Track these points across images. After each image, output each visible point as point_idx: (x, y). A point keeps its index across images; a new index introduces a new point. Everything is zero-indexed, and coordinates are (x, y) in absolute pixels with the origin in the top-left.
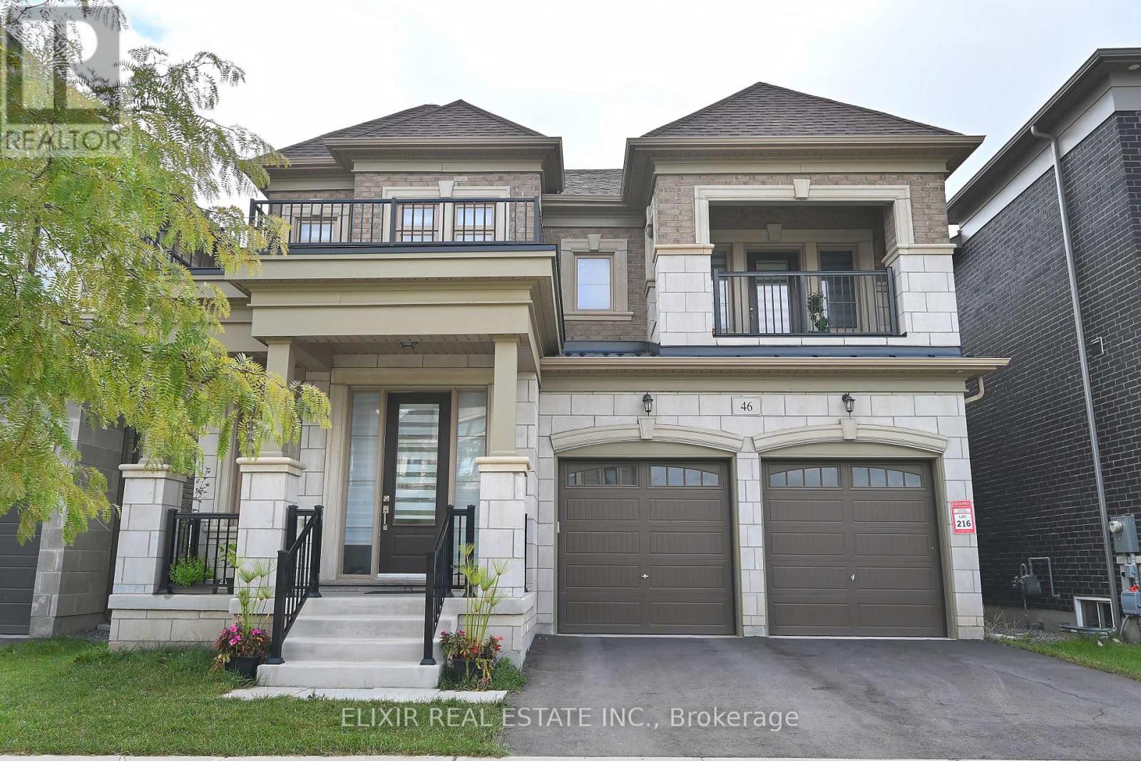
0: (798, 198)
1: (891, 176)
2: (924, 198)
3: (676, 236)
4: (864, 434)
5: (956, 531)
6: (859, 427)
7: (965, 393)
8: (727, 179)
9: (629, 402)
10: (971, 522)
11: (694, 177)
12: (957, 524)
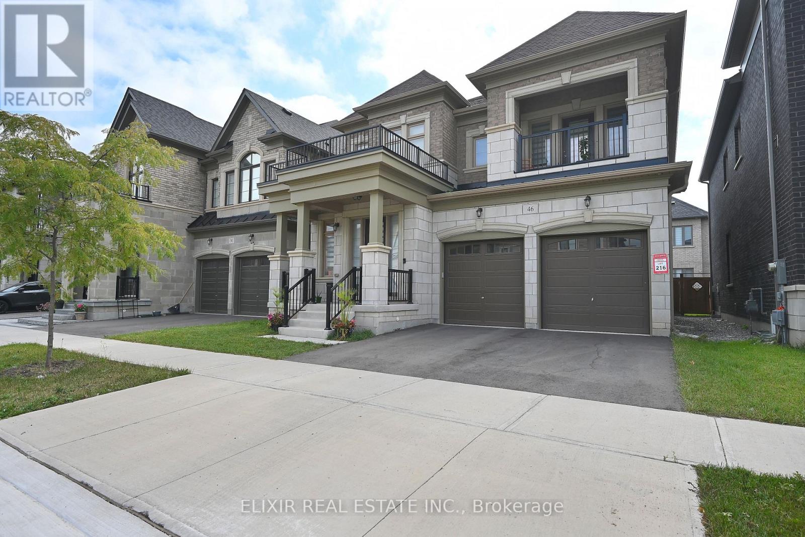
0: (564, 84)
1: (626, 55)
2: (647, 64)
3: (496, 122)
4: (597, 219)
5: (655, 272)
6: (594, 214)
7: (668, 186)
8: (523, 83)
9: (472, 212)
10: (666, 267)
11: (506, 86)
12: (656, 268)
